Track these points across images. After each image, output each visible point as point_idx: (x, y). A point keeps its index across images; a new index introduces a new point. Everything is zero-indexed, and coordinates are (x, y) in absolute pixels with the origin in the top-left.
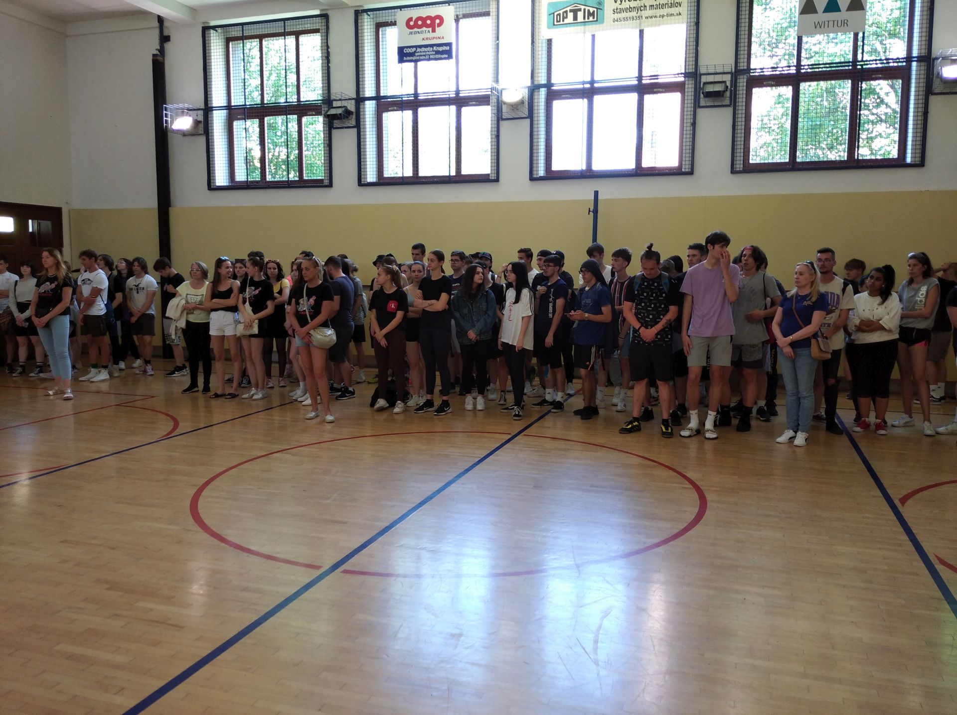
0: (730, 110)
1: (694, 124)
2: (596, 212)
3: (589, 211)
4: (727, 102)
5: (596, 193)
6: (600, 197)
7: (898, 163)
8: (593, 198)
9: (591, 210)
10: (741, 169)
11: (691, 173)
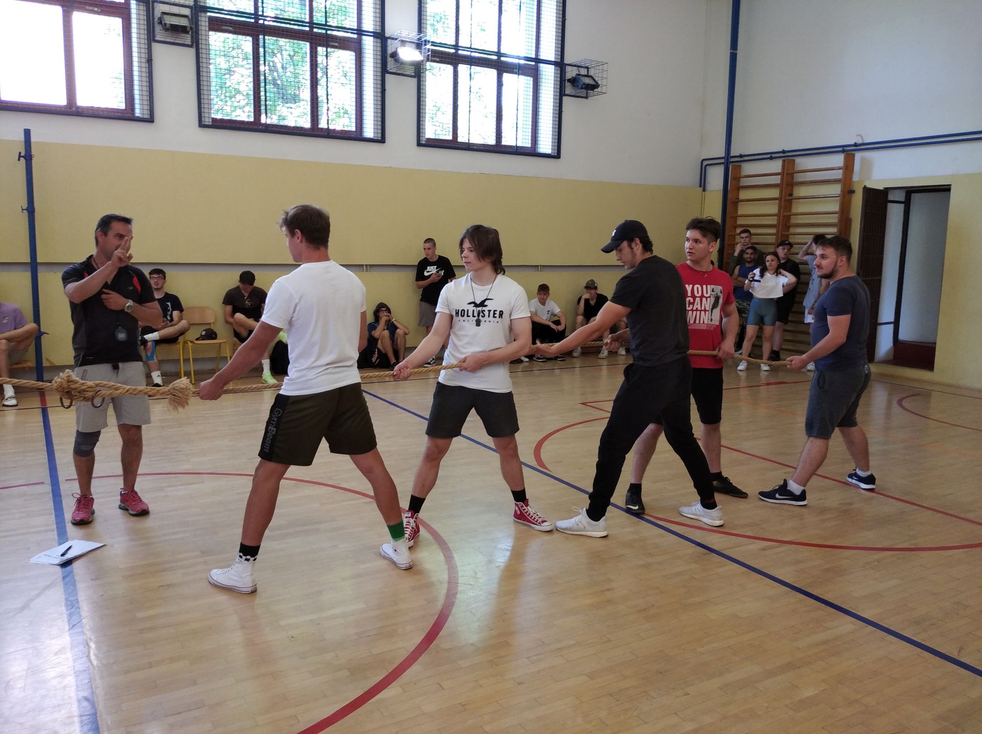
0: (192, 51)
1: (150, 61)
2: (28, 157)
3: (20, 156)
4: (188, 42)
5: (27, 133)
6: (33, 139)
7: (356, 136)
8: (23, 140)
9: (23, 154)
10: (210, 124)
11: (151, 120)
